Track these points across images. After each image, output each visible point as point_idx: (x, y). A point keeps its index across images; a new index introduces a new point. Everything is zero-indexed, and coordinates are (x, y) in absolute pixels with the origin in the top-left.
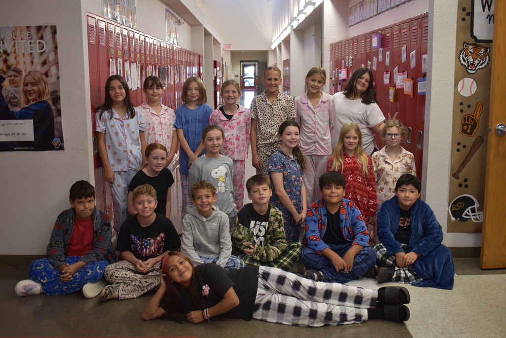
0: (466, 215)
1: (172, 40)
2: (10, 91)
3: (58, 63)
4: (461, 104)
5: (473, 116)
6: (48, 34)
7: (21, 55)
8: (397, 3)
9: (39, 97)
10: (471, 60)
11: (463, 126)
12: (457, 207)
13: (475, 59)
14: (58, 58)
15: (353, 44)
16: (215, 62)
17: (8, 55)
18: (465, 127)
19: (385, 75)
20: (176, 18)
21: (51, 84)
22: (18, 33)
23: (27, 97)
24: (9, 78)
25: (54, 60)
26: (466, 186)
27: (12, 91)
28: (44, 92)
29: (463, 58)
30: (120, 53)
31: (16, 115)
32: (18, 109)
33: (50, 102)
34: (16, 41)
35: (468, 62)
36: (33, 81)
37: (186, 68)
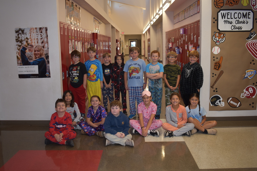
0: (217, 103)
1: (96, 31)
2: (29, 54)
3: (48, 42)
4: (214, 57)
5: (219, 62)
6: (44, 31)
7: (33, 39)
8: (192, 15)
9: (40, 56)
10: (217, 39)
11: (215, 67)
12: (213, 100)
13: (219, 39)
14: (48, 40)
15: (174, 32)
16: (117, 40)
17: (28, 39)
18: (216, 67)
19: (185, 46)
20: (99, 21)
21: (45, 51)
22: (32, 31)
23: (35, 56)
24: (29, 49)
25: (46, 41)
26: (217, 91)
27: (30, 54)
28: (42, 54)
29: (214, 38)
30: (73, 37)
31: (31, 64)
32: (32, 61)
33: (45, 58)
34: (31, 34)
35: (216, 40)
36: (38, 50)
37: (103, 43)
